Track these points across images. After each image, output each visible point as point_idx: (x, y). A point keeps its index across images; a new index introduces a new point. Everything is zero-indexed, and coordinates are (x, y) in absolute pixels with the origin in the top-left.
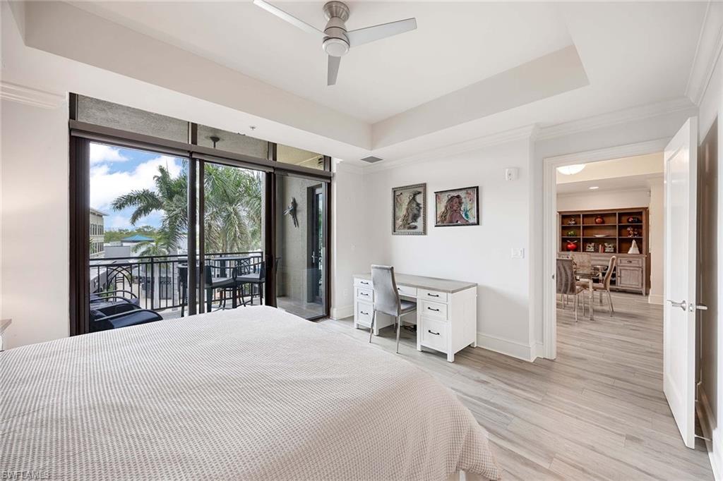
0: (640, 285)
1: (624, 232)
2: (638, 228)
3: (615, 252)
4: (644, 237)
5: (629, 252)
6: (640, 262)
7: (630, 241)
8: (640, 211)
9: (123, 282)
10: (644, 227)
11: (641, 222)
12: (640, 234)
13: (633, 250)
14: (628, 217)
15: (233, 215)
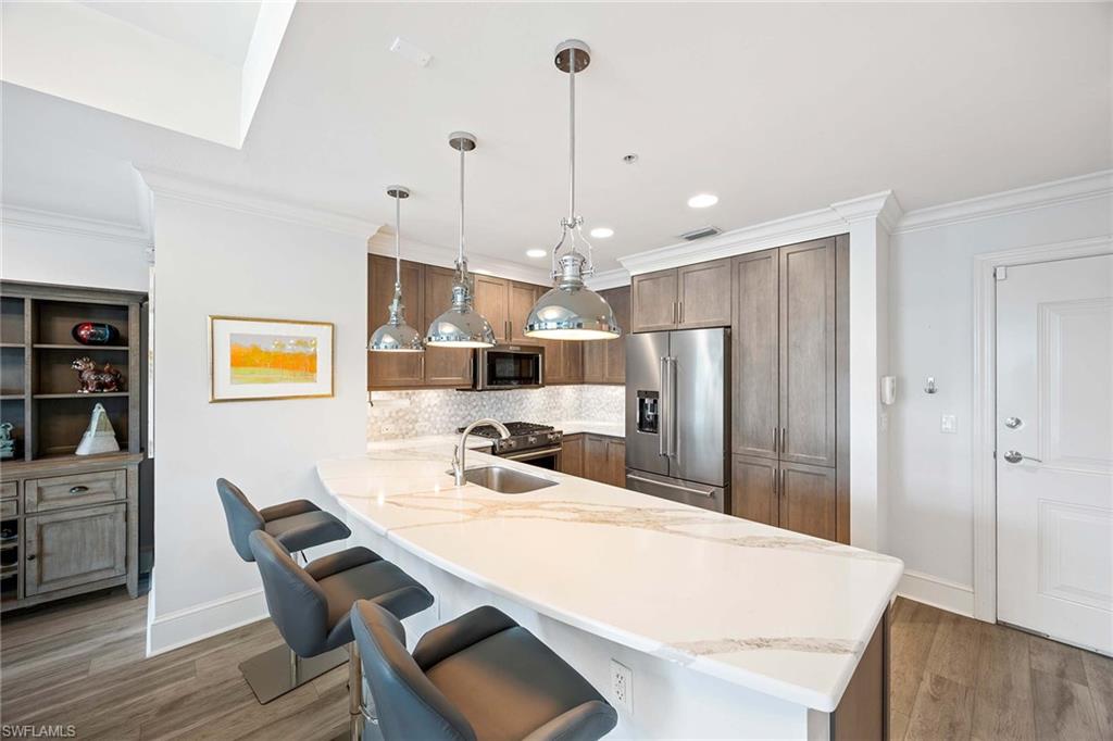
0: (120, 565)
1: (61, 374)
2: (113, 363)
3: (18, 454)
4: (133, 393)
5: (83, 450)
6: (120, 484)
7: (85, 407)
8: (121, 302)
10: (134, 360)
11: (125, 342)
12: (121, 383)
13: (95, 440)
14: (78, 321)
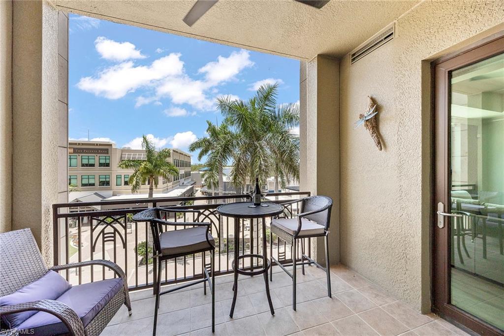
9: (114, 241)
15: (259, 149)
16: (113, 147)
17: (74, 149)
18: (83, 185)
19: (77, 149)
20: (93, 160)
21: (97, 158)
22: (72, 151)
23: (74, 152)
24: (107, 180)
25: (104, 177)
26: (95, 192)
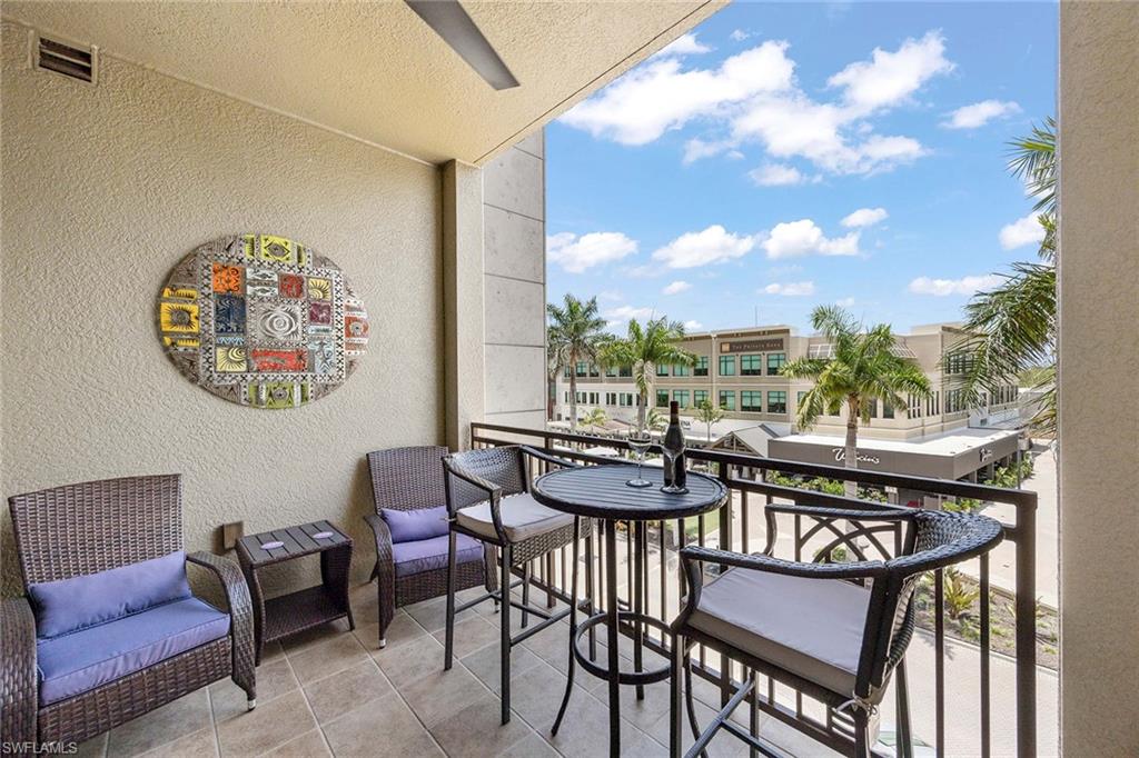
16: (792, 334)
17: (731, 344)
18: (744, 408)
19: (734, 343)
20: (758, 363)
21: (764, 359)
22: (726, 348)
23: (731, 350)
24: (782, 401)
25: (776, 395)
26: (760, 423)
